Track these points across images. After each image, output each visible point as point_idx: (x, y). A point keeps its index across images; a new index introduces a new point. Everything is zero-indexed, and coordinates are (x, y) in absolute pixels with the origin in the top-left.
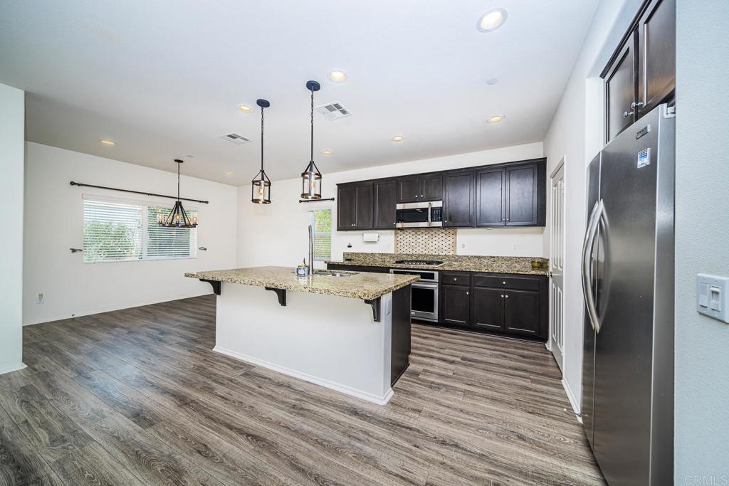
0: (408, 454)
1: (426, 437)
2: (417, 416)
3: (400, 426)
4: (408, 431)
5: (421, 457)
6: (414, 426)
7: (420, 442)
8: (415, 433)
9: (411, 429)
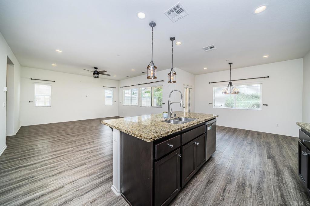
0: (78, 186)
1: (77, 197)
2: (90, 200)
3: (93, 189)
4: (87, 191)
5: (72, 190)
6: (86, 195)
7: (78, 193)
8: (83, 193)
9: (87, 193)
